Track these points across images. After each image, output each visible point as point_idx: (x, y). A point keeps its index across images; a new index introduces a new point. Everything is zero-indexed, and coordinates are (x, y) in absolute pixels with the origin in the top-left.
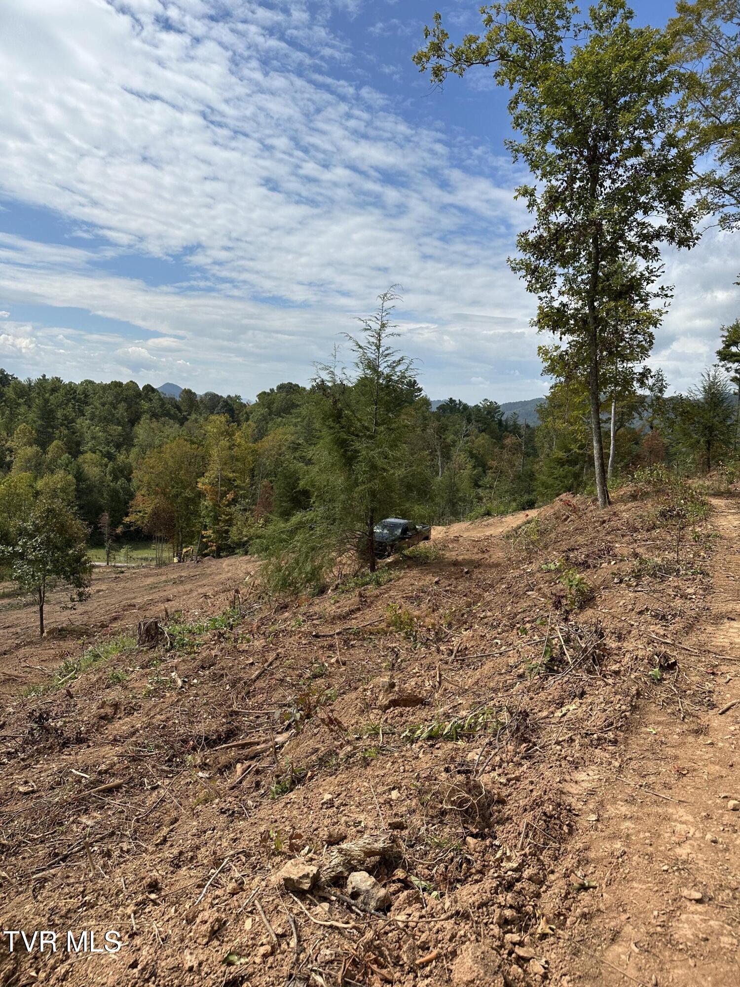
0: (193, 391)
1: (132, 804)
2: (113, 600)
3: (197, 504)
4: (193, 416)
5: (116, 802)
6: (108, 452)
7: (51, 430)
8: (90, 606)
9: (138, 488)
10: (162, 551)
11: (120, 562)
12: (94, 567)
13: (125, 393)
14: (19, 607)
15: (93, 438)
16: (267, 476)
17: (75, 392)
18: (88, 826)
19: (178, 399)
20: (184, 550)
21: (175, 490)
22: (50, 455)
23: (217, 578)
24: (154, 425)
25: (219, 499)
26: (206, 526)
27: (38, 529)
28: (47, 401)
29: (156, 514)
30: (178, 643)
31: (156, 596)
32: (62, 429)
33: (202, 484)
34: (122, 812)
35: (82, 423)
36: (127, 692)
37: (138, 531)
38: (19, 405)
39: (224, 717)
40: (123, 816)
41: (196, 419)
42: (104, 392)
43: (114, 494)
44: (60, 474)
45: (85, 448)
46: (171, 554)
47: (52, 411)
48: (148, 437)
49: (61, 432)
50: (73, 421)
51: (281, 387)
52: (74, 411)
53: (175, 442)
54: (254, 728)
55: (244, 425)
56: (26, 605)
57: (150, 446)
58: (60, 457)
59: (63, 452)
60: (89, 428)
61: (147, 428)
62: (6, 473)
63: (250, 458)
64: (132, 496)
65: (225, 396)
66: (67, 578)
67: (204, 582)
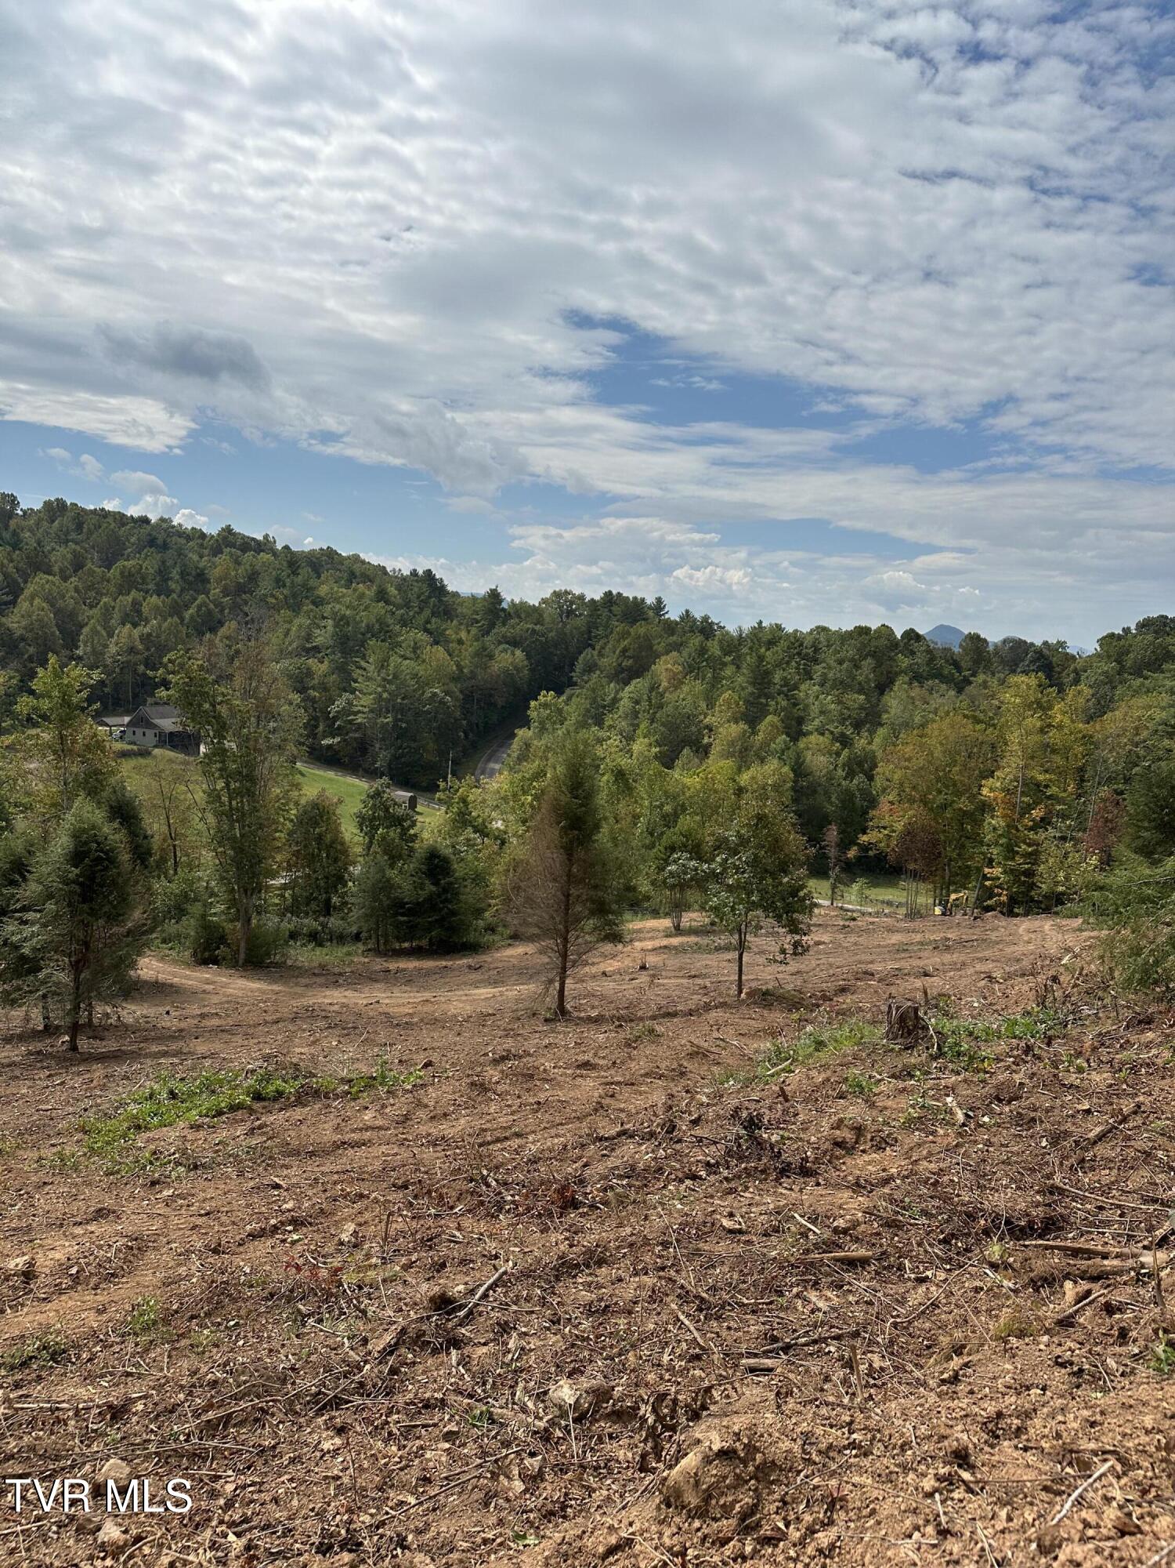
0: (982, 636)
1: (885, 1295)
2: (839, 961)
3: (978, 823)
4: (981, 678)
5: (862, 1284)
6: (843, 735)
7: (764, 701)
8: (807, 963)
9: (884, 790)
10: (917, 893)
11: (849, 903)
12: (816, 905)
13: (874, 643)
14: (710, 951)
15: (822, 712)
16: (1110, 780)
17: (801, 645)
18: (819, 1310)
19: (957, 650)
20: (953, 896)
21: (942, 796)
22: (760, 737)
23: (1009, 950)
24: (916, 691)
25: (1016, 816)
26: (991, 861)
27: (743, 842)
28: (761, 658)
29: (909, 833)
30: (950, 1048)
31: (905, 965)
32: (779, 699)
33: (989, 790)
34: (870, 1303)
35: (808, 691)
36: (875, 1113)
37: (881, 858)
38: (725, 664)
39: (1038, 1192)
40: (874, 1310)
41: (985, 682)
42: (842, 644)
43: (848, 798)
44: (773, 764)
45: (810, 728)
46: (930, 901)
47: (767, 673)
48: (903, 711)
49: (777, 703)
50: (796, 687)
51: (1145, 625)
52: (799, 673)
53: (948, 720)
54: (1092, 1224)
55: (1071, 692)
56: (718, 949)
57: (906, 725)
58: (773, 739)
59: (779, 733)
60: (818, 697)
61: (904, 696)
62: (702, 760)
63: (1079, 749)
64: (873, 803)
65: (1038, 642)
66: (778, 918)
67: (987, 953)
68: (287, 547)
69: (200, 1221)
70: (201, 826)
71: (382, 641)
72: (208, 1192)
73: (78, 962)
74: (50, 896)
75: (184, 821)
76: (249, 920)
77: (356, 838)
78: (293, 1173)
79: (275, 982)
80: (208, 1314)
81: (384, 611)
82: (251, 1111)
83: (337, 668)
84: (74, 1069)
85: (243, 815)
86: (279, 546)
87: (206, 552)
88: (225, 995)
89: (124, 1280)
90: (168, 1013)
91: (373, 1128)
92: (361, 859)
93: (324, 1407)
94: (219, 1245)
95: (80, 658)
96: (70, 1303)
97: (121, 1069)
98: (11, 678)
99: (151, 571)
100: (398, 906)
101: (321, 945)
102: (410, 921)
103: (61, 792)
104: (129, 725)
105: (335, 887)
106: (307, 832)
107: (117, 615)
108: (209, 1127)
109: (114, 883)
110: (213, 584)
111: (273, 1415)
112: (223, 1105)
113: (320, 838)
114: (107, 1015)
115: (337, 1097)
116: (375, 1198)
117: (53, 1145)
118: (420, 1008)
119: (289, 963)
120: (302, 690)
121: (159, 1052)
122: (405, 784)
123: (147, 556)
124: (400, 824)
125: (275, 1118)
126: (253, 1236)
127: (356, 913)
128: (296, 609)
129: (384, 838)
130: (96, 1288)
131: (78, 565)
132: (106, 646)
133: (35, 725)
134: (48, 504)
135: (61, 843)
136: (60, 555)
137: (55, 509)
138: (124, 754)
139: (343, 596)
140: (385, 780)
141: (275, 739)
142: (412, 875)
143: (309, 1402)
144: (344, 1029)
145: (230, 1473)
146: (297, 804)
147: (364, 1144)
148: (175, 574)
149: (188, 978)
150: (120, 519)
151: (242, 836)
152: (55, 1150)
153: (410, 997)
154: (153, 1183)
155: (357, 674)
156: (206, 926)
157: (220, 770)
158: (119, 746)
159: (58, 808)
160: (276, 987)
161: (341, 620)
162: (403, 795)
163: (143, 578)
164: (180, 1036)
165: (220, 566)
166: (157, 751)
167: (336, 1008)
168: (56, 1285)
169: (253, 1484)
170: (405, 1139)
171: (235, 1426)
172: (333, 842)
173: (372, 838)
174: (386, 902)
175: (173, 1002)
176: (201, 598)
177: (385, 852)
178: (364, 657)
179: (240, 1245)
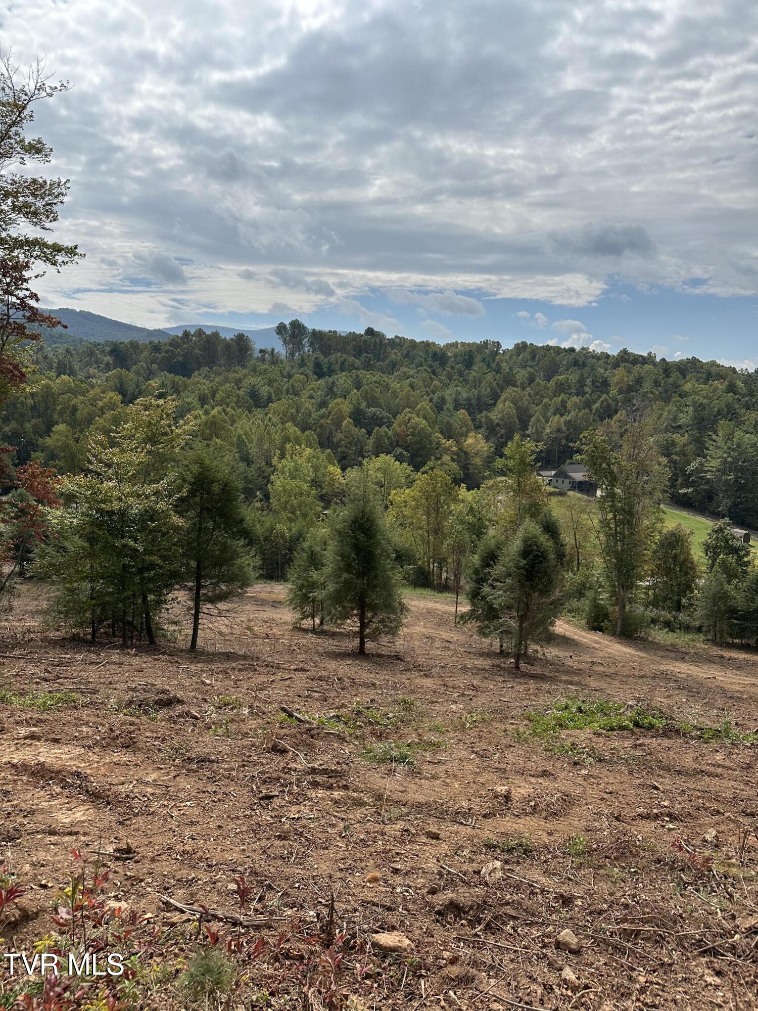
68: (663, 360)
69: (606, 796)
70: (597, 542)
71: (730, 420)
72: (611, 779)
73: (522, 616)
74: (509, 575)
75: (585, 537)
76: (624, 607)
77: (702, 560)
78: (666, 782)
79: (641, 650)
80: (616, 859)
81: (732, 399)
82: (633, 733)
83: (694, 440)
84: (518, 680)
85: (624, 537)
86: (658, 359)
87: (609, 367)
88: (607, 653)
89: (562, 819)
90: (571, 657)
91: (724, 767)
92: (705, 575)
93: (705, 952)
94: (620, 815)
95: (529, 436)
96: (532, 823)
97: (546, 686)
98: (490, 447)
99: (574, 381)
100: (733, 612)
101: (673, 631)
102: (741, 625)
103: (517, 515)
104: (554, 476)
105: (685, 592)
106: (667, 552)
107: (551, 410)
108: (606, 736)
109: (545, 572)
110: (612, 387)
111: (668, 942)
112: (615, 724)
113: (675, 557)
114: (537, 651)
115: (692, 738)
116: (729, 817)
117: (512, 724)
118: (748, 688)
119: (650, 639)
120: (668, 455)
121: (567, 681)
122: (741, 524)
123: (572, 372)
124: (736, 553)
125: (652, 742)
126: (642, 816)
127: (699, 613)
128: (667, 400)
129: (723, 561)
130: (545, 818)
131: (531, 380)
132: (544, 428)
133: (505, 475)
134: (517, 346)
135: (516, 545)
136: (522, 375)
137: (521, 348)
138: (551, 494)
139: (701, 391)
140: (727, 520)
141: (648, 488)
142: (745, 591)
143: (694, 944)
144: (690, 692)
145: (641, 969)
146: (660, 532)
147: (717, 776)
148: (588, 382)
149: (584, 637)
150: (558, 350)
151: (622, 550)
152: (513, 727)
153: (740, 679)
154: (575, 764)
155: (709, 444)
156: (596, 606)
157: (610, 506)
158: (550, 489)
159: (514, 524)
160: (641, 654)
161: (700, 406)
162: (739, 532)
163: (569, 386)
164: (578, 673)
165: (618, 376)
166: (570, 493)
167: (683, 676)
168: (523, 810)
169: (657, 983)
170: (749, 781)
171: (642, 939)
172: (685, 561)
173: (714, 560)
174: (723, 608)
175: (574, 651)
176: (604, 396)
177: (724, 572)
178: (715, 432)
179: (633, 819)
